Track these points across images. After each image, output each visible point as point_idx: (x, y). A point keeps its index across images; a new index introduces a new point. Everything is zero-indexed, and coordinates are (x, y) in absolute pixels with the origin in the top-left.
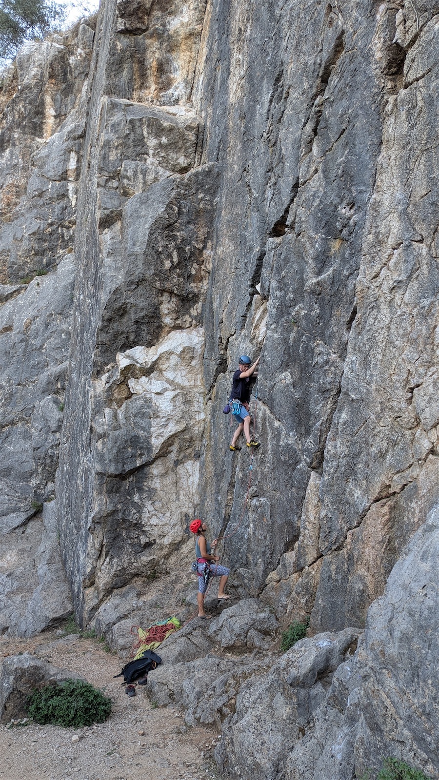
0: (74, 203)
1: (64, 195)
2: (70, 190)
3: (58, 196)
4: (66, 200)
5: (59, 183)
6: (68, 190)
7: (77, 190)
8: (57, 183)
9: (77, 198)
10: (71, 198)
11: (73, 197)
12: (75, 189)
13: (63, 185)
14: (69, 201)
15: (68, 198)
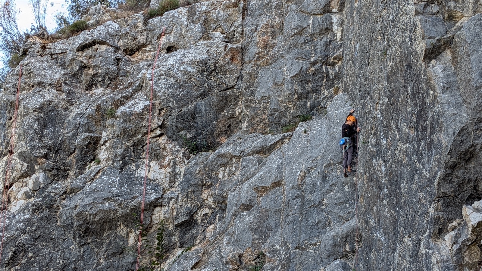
0: (339, 37)
1: (328, 29)
2: (335, 22)
3: (320, 31)
4: (330, 34)
5: (321, 16)
6: (333, 23)
7: (343, 21)
8: (319, 17)
9: (342, 31)
10: (335, 31)
11: (338, 29)
12: (340, 21)
13: (326, 19)
14: (334, 35)
15: (332, 31)
